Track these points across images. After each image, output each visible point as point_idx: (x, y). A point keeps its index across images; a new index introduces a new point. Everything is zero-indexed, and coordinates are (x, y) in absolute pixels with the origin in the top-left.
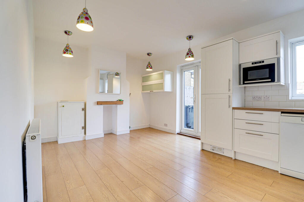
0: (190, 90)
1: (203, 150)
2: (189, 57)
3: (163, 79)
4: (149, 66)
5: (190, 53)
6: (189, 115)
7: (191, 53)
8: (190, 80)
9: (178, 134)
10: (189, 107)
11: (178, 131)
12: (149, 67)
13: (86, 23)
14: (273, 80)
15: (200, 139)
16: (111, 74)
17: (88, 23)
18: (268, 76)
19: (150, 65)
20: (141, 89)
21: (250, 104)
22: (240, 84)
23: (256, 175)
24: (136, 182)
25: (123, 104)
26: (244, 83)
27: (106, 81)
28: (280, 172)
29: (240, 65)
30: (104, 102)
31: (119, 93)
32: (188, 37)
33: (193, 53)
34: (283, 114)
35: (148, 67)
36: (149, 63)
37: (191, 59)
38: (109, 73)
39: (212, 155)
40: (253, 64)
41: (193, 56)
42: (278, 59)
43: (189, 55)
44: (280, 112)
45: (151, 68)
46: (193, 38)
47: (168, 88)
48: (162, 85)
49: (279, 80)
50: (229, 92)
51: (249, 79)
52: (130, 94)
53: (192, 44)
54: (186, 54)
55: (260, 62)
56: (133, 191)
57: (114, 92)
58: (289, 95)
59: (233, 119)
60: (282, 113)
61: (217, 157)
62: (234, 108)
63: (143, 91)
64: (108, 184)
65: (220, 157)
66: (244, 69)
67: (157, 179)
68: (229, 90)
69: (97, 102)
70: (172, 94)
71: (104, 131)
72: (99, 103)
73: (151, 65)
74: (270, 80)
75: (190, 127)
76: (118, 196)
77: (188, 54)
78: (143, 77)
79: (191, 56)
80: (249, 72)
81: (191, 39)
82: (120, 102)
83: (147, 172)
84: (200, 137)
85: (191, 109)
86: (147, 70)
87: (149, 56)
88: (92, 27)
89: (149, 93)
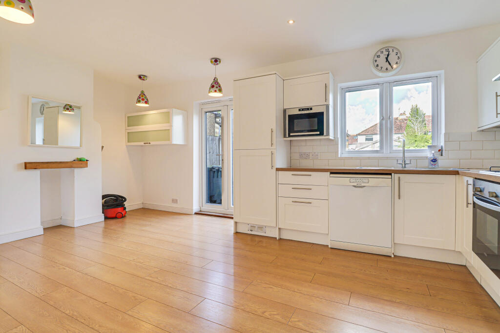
0: (214, 142)
1: (237, 232)
2: (215, 91)
3: (169, 122)
4: (142, 98)
5: (216, 85)
6: (213, 183)
7: (218, 86)
8: (214, 126)
9: (196, 214)
10: (214, 170)
11: (196, 208)
12: (143, 100)
13: (18, 9)
14: (322, 134)
15: (232, 218)
16: (51, 105)
17: (22, 8)
18: (316, 128)
19: (144, 97)
20: (124, 138)
21: (296, 165)
22: (285, 136)
23: (305, 254)
24: (133, 298)
25: (87, 166)
26: (289, 136)
27: (37, 119)
28: (329, 247)
29: (285, 111)
30: (42, 163)
31: (79, 146)
32: (213, 60)
33: (221, 86)
34: (332, 175)
35: (140, 99)
36: (143, 94)
37: (218, 95)
38: (47, 103)
39: (249, 238)
40: (300, 110)
41: (220, 90)
42: (327, 107)
43: (215, 88)
44: (329, 173)
45: (146, 102)
46: (220, 62)
47: (178, 138)
48: (167, 133)
49: (328, 134)
50: (271, 148)
51: (295, 130)
52: (103, 147)
53: (218, 72)
54: (210, 85)
55: (308, 109)
56: (130, 313)
57: (60, 144)
58: (338, 152)
59: (277, 184)
60: (331, 173)
61: (257, 239)
62: (278, 170)
63: (128, 142)
64: (75, 314)
65: (261, 240)
66: (289, 116)
67: (170, 285)
68: (272, 144)
69: (26, 163)
70: (186, 148)
71: (42, 223)
72: (28, 166)
73: (146, 97)
74: (318, 133)
75: (215, 202)
76: (100, 326)
77: (213, 87)
78: (128, 117)
79: (217, 90)
80: (295, 120)
81: (217, 64)
82: (81, 163)
83: (150, 278)
84: (233, 215)
85: (216, 173)
86: (139, 105)
87: (142, 81)
88: (31, 17)
89: (142, 146)
